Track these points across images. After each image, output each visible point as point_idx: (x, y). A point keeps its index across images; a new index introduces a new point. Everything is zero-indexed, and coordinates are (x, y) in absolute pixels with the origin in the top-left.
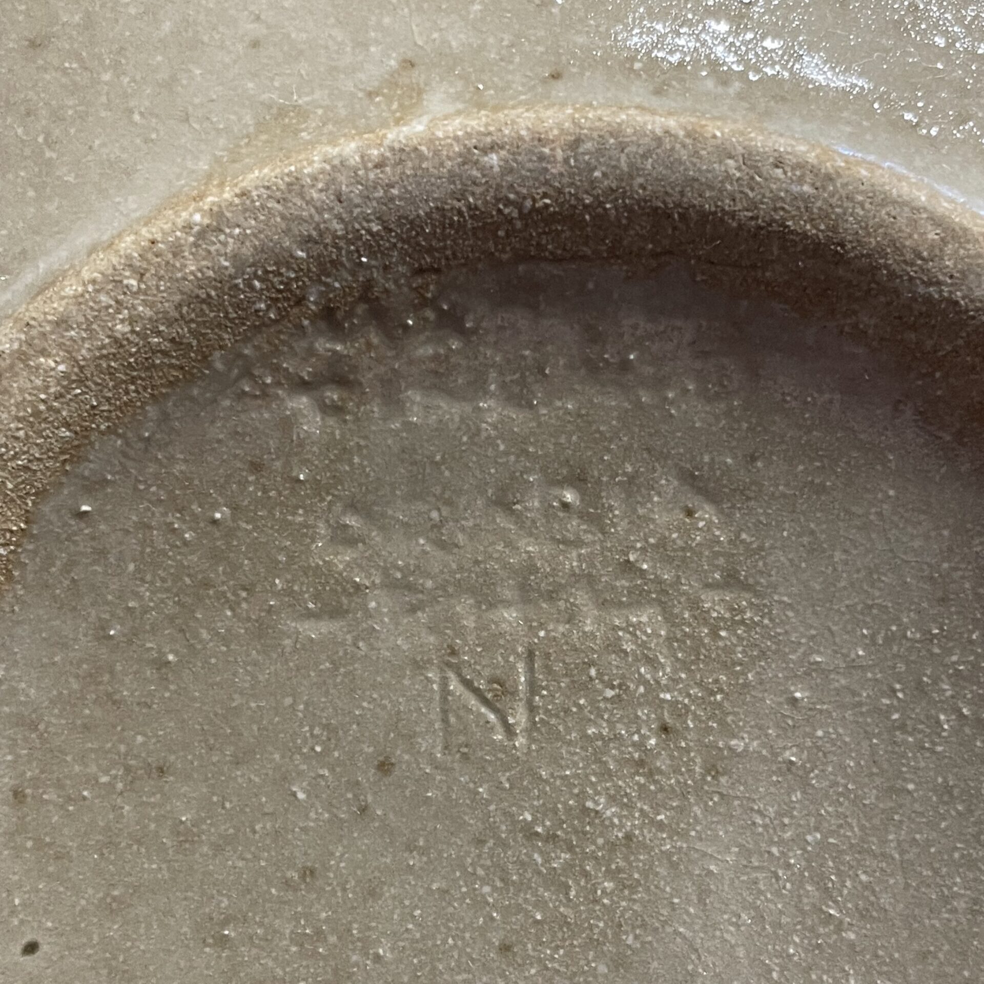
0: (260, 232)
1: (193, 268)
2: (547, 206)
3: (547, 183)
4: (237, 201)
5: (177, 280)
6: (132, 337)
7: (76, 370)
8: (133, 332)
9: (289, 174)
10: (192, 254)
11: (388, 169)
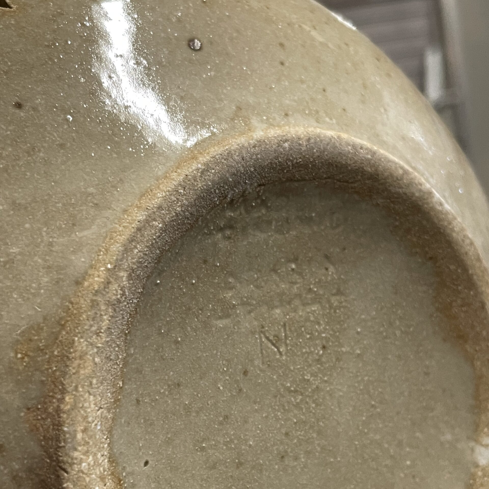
0: (220, 171)
1: (200, 185)
2: (300, 161)
3: (301, 154)
4: (212, 160)
5: (196, 190)
6: (182, 213)
7: (165, 226)
8: (182, 210)
9: (227, 150)
10: (200, 180)
11: (256, 148)
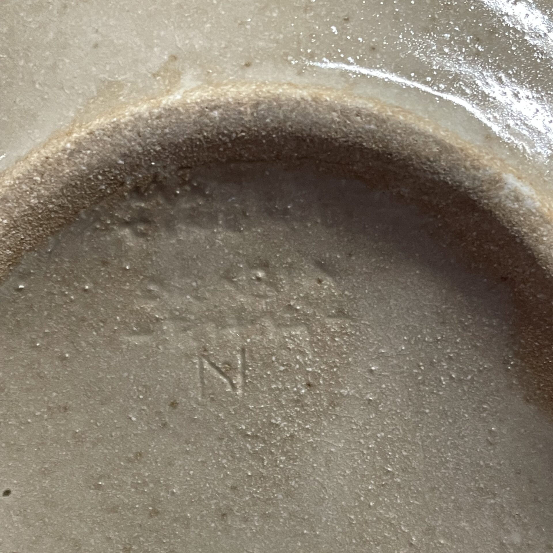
0: (100, 152)
1: (68, 171)
2: (243, 136)
3: (243, 125)
4: (88, 136)
5: (60, 177)
6: (40, 206)
7: (13, 222)
8: (39, 203)
9: (113, 123)
10: (67, 164)
11: (163, 120)
